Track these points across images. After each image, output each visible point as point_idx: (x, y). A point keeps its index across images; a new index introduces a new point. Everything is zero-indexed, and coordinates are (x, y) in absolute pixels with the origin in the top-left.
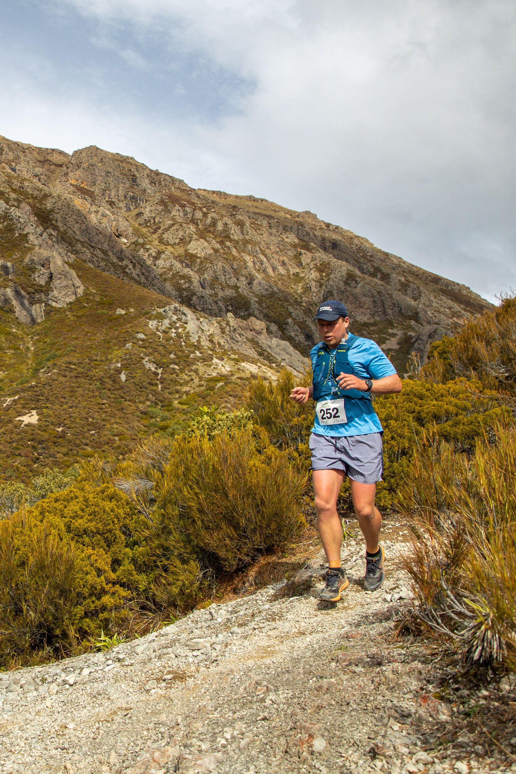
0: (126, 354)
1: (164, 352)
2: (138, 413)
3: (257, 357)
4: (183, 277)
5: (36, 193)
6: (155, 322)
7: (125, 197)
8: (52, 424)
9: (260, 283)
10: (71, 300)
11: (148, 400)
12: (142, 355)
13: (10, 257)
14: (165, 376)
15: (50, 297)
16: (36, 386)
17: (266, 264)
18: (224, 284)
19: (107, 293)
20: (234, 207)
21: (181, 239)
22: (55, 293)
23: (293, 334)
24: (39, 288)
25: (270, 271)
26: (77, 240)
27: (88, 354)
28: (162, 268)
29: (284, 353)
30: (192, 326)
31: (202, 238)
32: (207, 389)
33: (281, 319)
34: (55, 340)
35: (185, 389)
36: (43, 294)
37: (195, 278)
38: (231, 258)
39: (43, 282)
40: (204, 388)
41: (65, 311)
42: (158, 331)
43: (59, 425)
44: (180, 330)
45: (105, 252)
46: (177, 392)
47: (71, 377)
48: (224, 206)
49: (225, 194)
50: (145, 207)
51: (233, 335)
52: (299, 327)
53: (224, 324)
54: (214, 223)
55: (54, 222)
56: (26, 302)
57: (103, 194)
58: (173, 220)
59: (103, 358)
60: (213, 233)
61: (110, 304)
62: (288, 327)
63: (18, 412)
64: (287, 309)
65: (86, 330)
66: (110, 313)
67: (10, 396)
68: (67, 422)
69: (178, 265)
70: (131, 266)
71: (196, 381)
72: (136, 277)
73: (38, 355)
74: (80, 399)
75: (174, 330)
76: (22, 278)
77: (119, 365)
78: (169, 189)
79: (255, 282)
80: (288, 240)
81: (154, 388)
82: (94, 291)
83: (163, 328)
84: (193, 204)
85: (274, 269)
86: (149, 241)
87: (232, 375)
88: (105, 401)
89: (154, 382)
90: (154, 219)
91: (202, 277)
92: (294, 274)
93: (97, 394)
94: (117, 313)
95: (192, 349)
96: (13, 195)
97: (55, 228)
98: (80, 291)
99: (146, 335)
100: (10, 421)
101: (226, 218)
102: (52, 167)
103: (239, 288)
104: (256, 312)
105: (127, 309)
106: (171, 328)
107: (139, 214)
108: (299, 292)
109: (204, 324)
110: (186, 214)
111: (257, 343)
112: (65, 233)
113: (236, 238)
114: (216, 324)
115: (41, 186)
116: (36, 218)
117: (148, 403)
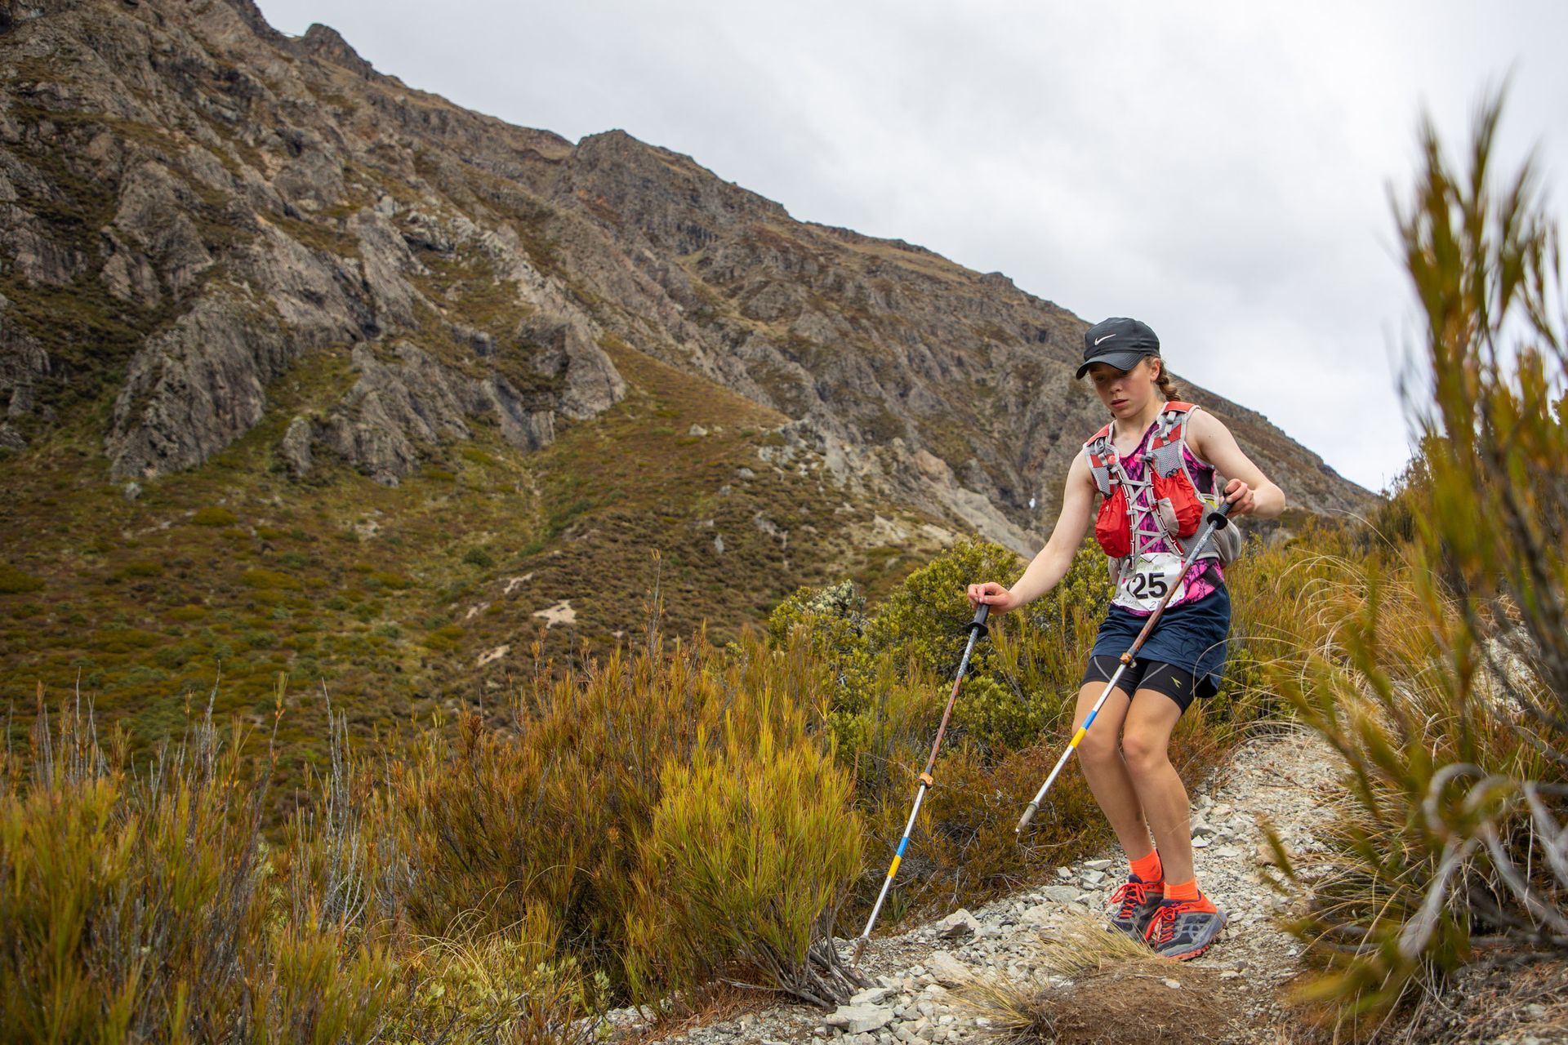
0: (721, 505)
1: (789, 503)
2: (753, 608)
3: (942, 517)
4: (787, 378)
5: (523, 209)
6: (769, 450)
7: (679, 228)
8: (603, 623)
9: (921, 395)
10: (603, 408)
11: (767, 586)
12: (751, 507)
13: (486, 322)
14: (795, 544)
15: (564, 400)
16: (564, 558)
17: (930, 362)
18: (859, 395)
19: (668, 398)
20: (874, 258)
21: (781, 311)
22: (574, 392)
23: (979, 487)
24: (543, 382)
25: (937, 373)
26: (603, 301)
27: (652, 503)
28: (749, 360)
29: (979, 514)
30: (833, 460)
31: (818, 309)
32: (871, 569)
33: (960, 459)
34: (582, 478)
35: (832, 567)
36: (550, 395)
37: (808, 381)
38: (871, 348)
39: (549, 371)
40: (863, 567)
41: (592, 427)
42: (777, 465)
43: (615, 627)
44: (814, 466)
45: (653, 326)
46: (818, 572)
47: (625, 543)
48: (856, 254)
49: (853, 233)
50: (716, 250)
51: (903, 476)
52: (989, 473)
53: (888, 458)
54: (839, 286)
55: (559, 264)
56: (519, 407)
57: (638, 221)
58: (766, 272)
59: (681, 512)
60: (837, 302)
61: (676, 418)
62: (970, 474)
63: (534, 603)
64: (968, 442)
65: (638, 461)
66: (678, 433)
67: (514, 573)
68: (629, 620)
69: (778, 356)
70: (700, 353)
71: (850, 554)
72: (710, 373)
73: (551, 504)
74: (645, 581)
75: (803, 466)
76: (512, 363)
77: (711, 523)
78: (759, 218)
79: (913, 393)
80: (969, 322)
81: (777, 565)
82: (644, 393)
83: (785, 460)
84: (802, 248)
85: (945, 371)
86: (724, 311)
87: (910, 545)
88: (690, 587)
89: (777, 554)
90: (732, 272)
91: (820, 380)
92: (977, 382)
93: (675, 574)
94: (692, 433)
95: (838, 499)
96: (481, 210)
97: (563, 275)
98: (620, 390)
99: (755, 472)
100: (524, 618)
101: (859, 277)
102: (540, 165)
103: (885, 401)
104: (916, 446)
105: (709, 425)
106: (797, 462)
107: (704, 262)
108: (987, 413)
109: (853, 456)
110: (788, 266)
111: (934, 496)
112: (581, 285)
113: (878, 313)
114: (874, 458)
115: (533, 197)
116: (527, 255)
117: (768, 592)
